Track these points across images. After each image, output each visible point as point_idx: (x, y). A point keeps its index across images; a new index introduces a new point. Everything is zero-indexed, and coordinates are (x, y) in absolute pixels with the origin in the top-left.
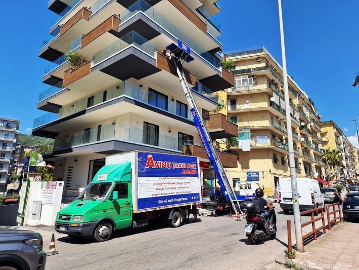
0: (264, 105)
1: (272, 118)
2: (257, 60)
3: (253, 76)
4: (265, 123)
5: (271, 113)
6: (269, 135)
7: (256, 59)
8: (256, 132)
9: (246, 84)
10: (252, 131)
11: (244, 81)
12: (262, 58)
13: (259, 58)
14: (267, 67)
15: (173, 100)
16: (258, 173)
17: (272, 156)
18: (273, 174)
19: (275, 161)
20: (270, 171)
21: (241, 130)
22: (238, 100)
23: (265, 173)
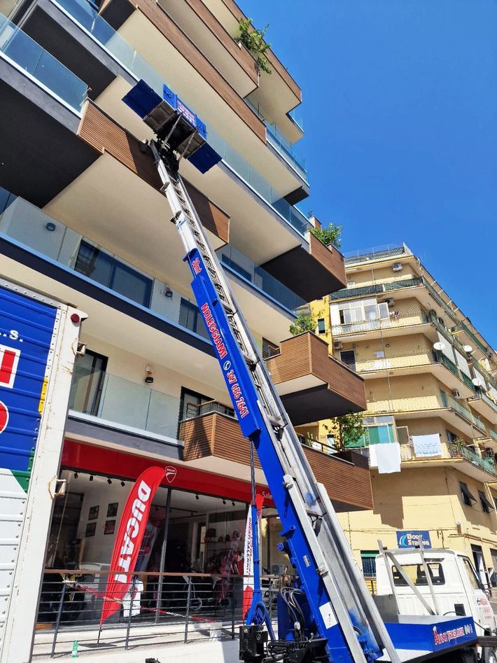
0: (419, 360)
1: (442, 392)
2: (393, 269)
3: (387, 300)
4: (428, 403)
5: (438, 381)
6: (444, 434)
7: (391, 268)
8: (408, 426)
9: (373, 316)
10: (399, 422)
11: (369, 310)
12: (404, 265)
13: (396, 265)
14: (417, 280)
15: (168, 293)
16: (426, 535)
17: (456, 486)
18: (467, 536)
19: (467, 501)
20: (459, 527)
21: (372, 421)
22: (359, 353)
23: (446, 534)
